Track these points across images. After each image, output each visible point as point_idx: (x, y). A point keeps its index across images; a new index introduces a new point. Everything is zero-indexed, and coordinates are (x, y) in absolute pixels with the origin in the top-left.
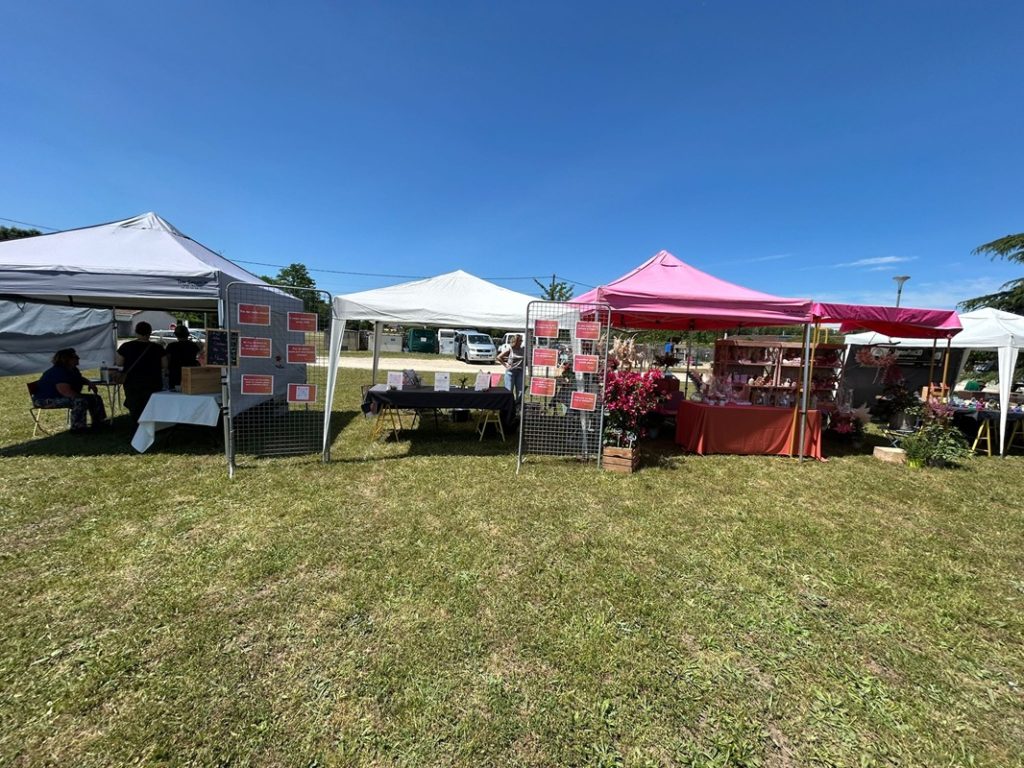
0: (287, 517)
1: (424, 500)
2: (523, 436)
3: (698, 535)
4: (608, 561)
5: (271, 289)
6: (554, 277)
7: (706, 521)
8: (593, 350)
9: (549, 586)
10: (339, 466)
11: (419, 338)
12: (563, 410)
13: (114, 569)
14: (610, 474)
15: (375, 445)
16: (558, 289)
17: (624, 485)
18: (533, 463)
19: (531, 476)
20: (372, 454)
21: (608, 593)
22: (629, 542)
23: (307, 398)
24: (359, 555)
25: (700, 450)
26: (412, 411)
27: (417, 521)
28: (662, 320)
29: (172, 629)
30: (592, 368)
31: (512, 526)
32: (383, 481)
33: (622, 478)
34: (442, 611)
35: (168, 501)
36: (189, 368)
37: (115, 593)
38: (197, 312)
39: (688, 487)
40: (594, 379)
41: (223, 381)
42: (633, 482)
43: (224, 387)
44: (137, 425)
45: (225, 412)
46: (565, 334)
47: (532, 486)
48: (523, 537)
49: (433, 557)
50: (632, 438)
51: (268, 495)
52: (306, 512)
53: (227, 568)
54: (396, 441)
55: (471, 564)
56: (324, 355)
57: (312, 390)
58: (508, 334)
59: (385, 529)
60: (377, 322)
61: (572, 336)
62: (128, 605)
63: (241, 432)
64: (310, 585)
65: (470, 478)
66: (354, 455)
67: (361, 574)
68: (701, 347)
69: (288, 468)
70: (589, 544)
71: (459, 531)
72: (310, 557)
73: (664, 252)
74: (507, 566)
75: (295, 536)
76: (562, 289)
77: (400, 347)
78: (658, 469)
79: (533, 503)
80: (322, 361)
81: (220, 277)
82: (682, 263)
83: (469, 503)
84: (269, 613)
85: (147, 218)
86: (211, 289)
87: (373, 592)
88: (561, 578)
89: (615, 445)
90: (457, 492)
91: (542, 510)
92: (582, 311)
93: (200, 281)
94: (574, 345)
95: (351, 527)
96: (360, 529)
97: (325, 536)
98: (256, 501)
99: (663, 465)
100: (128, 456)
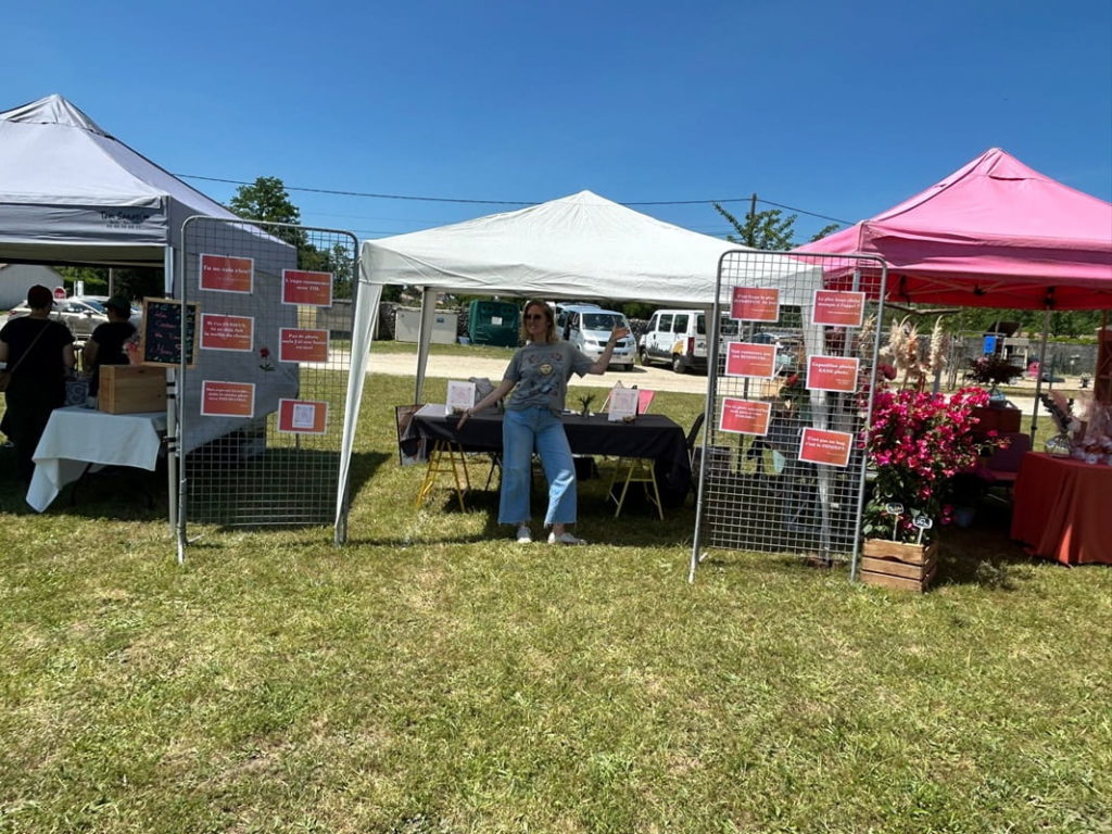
0: (282, 637)
1: (521, 620)
2: (704, 511)
3: (1064, 722)
4: (878, 758)
5: (247, 228)
6: (755, 199)
7: (1081, 696)
8: (847, 348)
9: (767, 795)
10: (362, 551)
11: (489, 317)
12: (776, 463)
13: (18, 703)
14: (875, 592)
15: (423, 515)
16: (762, 223)
17: (906, 616)
18: (720, 563)
19: (719, 588)
20: (419, 532)
21: (884, 816)
22: (920, 725)
23: (311, 425)
24: (413, 711)
25: (1064, 554)
26: (484, 456)
27: (510, 658)
28: (989, 289)
29: (122, 808)
30: (845, 382)
31: (688, 681)
32: (443, 583)
33: (902, 601)
34: (570, 822)
35: (85, 596)
36: (112, 367)
37: (25, 743)
38: (96, 266)
39: (1041, 627)
40: (847, 403)
41: (170, 390)
42: (924, 612)
43: (170, 402)
44: (33, 465)
45: (170, 445)
46: (791, 315)
47: (723, 609)
48: (711, 701)
49: (544, 724)
50: (923, 524)
51: (247, 597)
52: (315, 629)
53: (194, 716)
54: (460, 511)
55: (616, 742)
56: (342, 347)
57: (320, 410)
58: (659, 313)
59: (455, 668)
60: (427, 288)
61: (805, 318)
62: (48, 764)
63: (197, 482)
64: (332, 757)
65: (601, 585)
66: (387, 532)
67: (421, 745)
68: (1061, 343)
69: (275, 551)
70: (840, 722)
71: (589, 681)
72: (329, 709)
73: (995, 153)
74: (683, 752)
75: (300, 671)
76: (771, 222)
77: (453, 335)
78: (974, 588)
79: (725, 638)
80: (338, 359)
81: (170, 206)
82: (1034, 175)
83: (605, 631)
84: (272, 798)
85: (50, 105)
86: (154, 228)
87: (444, 779)
88: (790, 781)
89: (888, 536)
90: (582, 610)
91: (744, 654)
92: (826, 269)
93: (137, 214)
94: (808, 336)
95: (395, 662)
96: (411, 666)
97: (352, 674)
98: (229, 606)
99: (984, 581)
100: (14, 517)
